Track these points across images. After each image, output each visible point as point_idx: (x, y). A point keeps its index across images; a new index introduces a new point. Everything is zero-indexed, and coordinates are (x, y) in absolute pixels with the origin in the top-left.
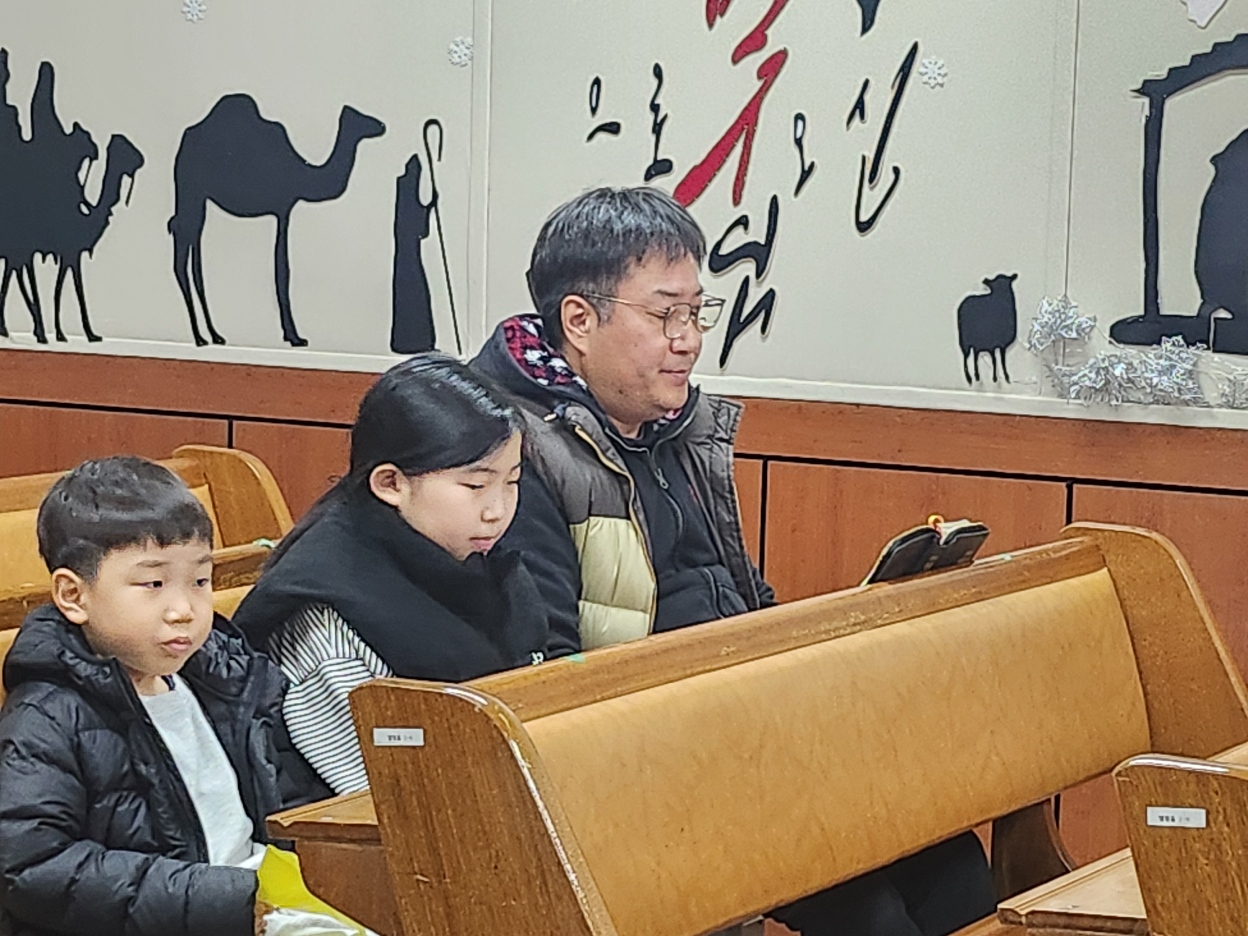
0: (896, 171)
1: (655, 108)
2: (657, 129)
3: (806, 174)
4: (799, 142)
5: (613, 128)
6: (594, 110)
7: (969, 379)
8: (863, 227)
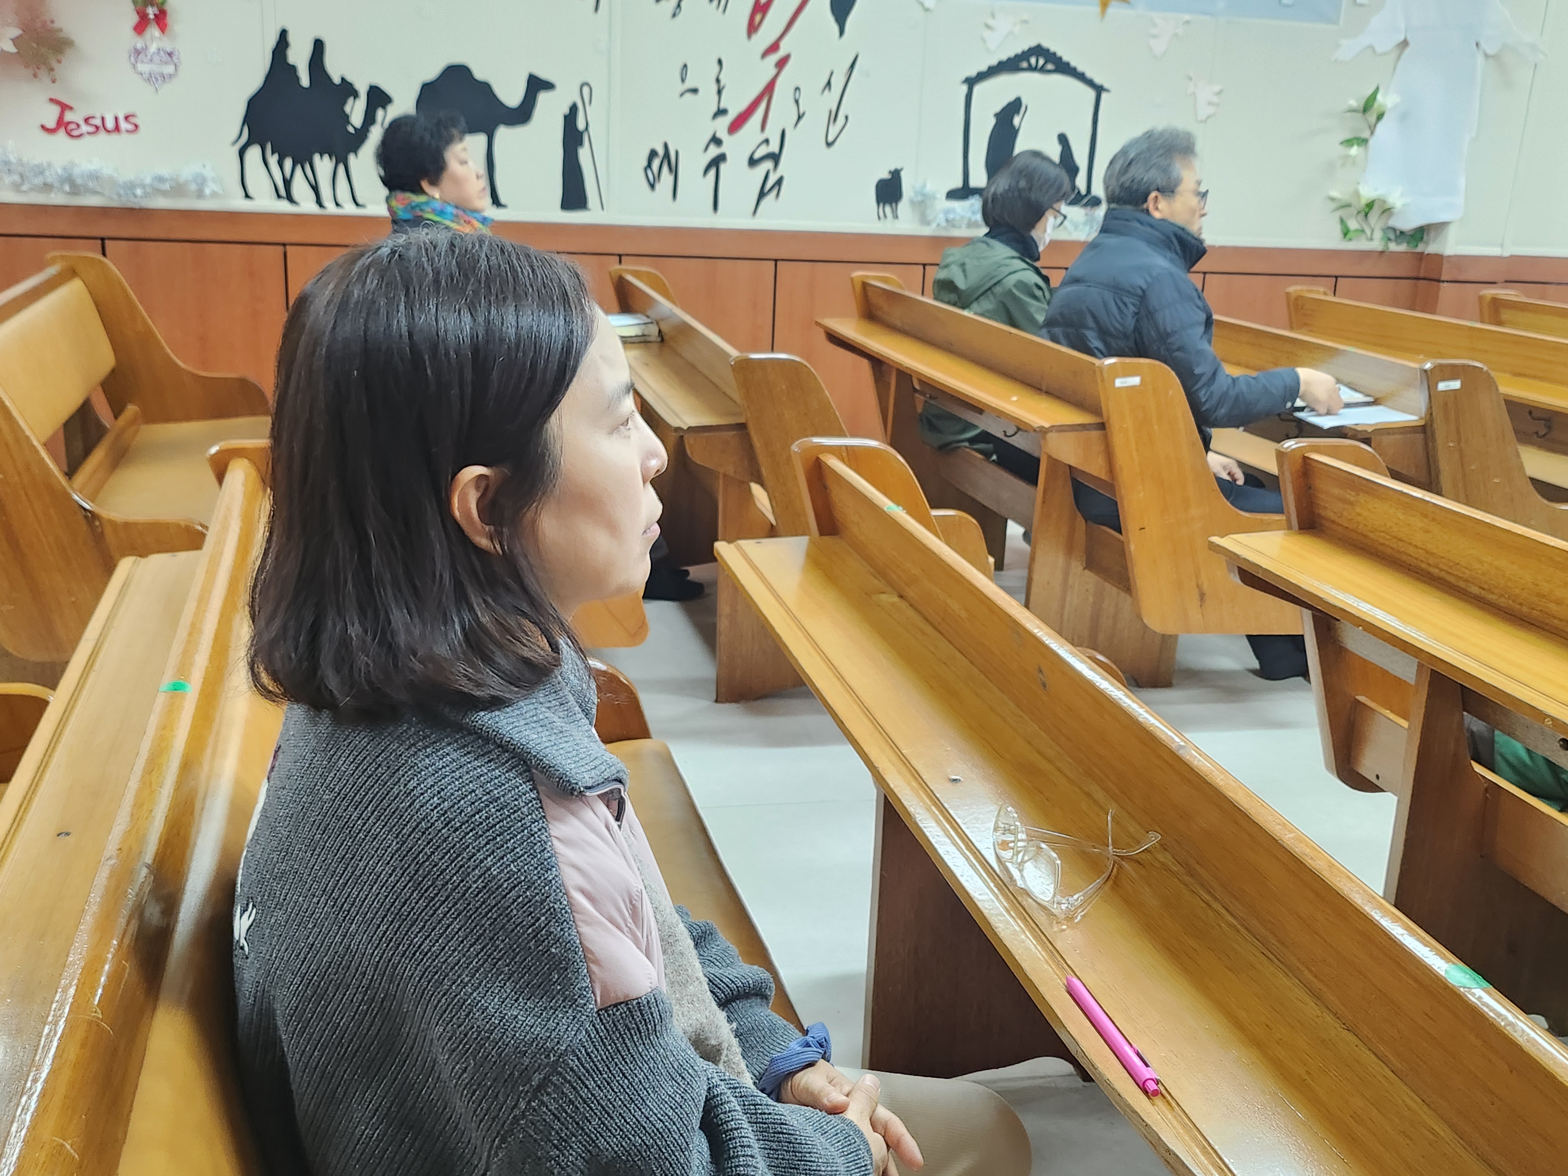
0: (847, 117)
1: (718, 81)
2: (719, 92)
3: (800, 117)
4: (797, 102)
5: (695, 91)
6: (683, 80)
7: (879, 218)
8: (829, 145)
